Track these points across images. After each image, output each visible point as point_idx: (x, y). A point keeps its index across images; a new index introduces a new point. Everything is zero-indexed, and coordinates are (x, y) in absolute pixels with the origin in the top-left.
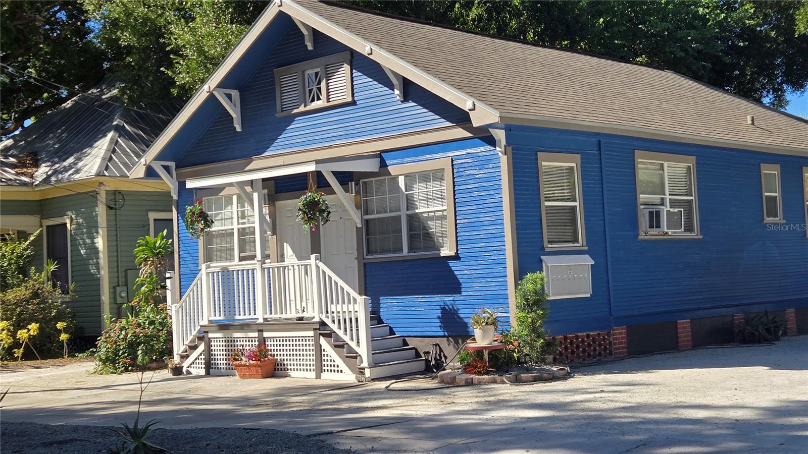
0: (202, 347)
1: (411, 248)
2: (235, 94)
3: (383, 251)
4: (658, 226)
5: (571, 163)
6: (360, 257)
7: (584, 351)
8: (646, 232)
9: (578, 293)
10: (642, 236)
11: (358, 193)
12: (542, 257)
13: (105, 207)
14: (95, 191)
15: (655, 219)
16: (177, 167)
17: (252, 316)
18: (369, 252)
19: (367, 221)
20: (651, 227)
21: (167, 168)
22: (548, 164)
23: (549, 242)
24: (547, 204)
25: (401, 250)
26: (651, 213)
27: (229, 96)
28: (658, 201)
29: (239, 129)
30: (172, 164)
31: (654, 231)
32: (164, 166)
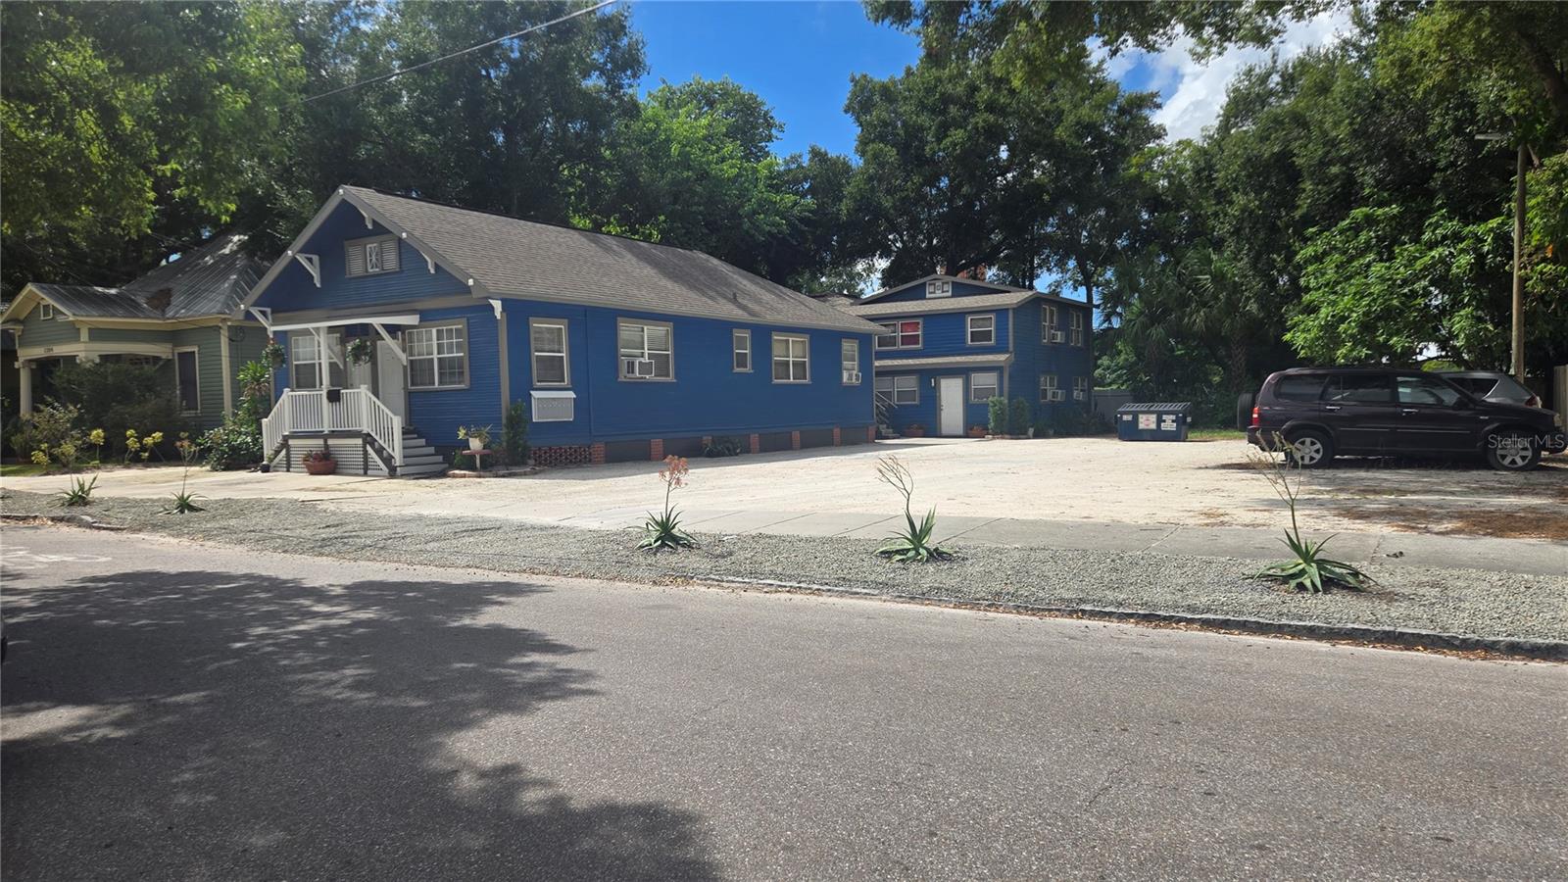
0: (284, 452)
1: (440, 383)
2: (316, 258)
3: (422, 384)
4: (633, 372)
5: (561, 326)
6: (405, 388)
7: (566, 458)
8: (623, 376)
9: (562, 417)
10: (622, 379)
11: (404, 340)
12: (532, 392)
13: (227, 340)
14: (217, 326)
15: (631, 367)
16: (272, 312)
17: (321, 429)
18: (412, 385)
19: (412, 361)
20: (628, 372)
21: (264, 313)
22: (538, 325)
23: (538, 381)
24: (537, 354)
25: (434, 384)
26: (628, 362)
27: (310, 260)
28: (640, 354)
29: (318, 285)
30: (268, 310)
31: (630, 375)
32: (261, 311)
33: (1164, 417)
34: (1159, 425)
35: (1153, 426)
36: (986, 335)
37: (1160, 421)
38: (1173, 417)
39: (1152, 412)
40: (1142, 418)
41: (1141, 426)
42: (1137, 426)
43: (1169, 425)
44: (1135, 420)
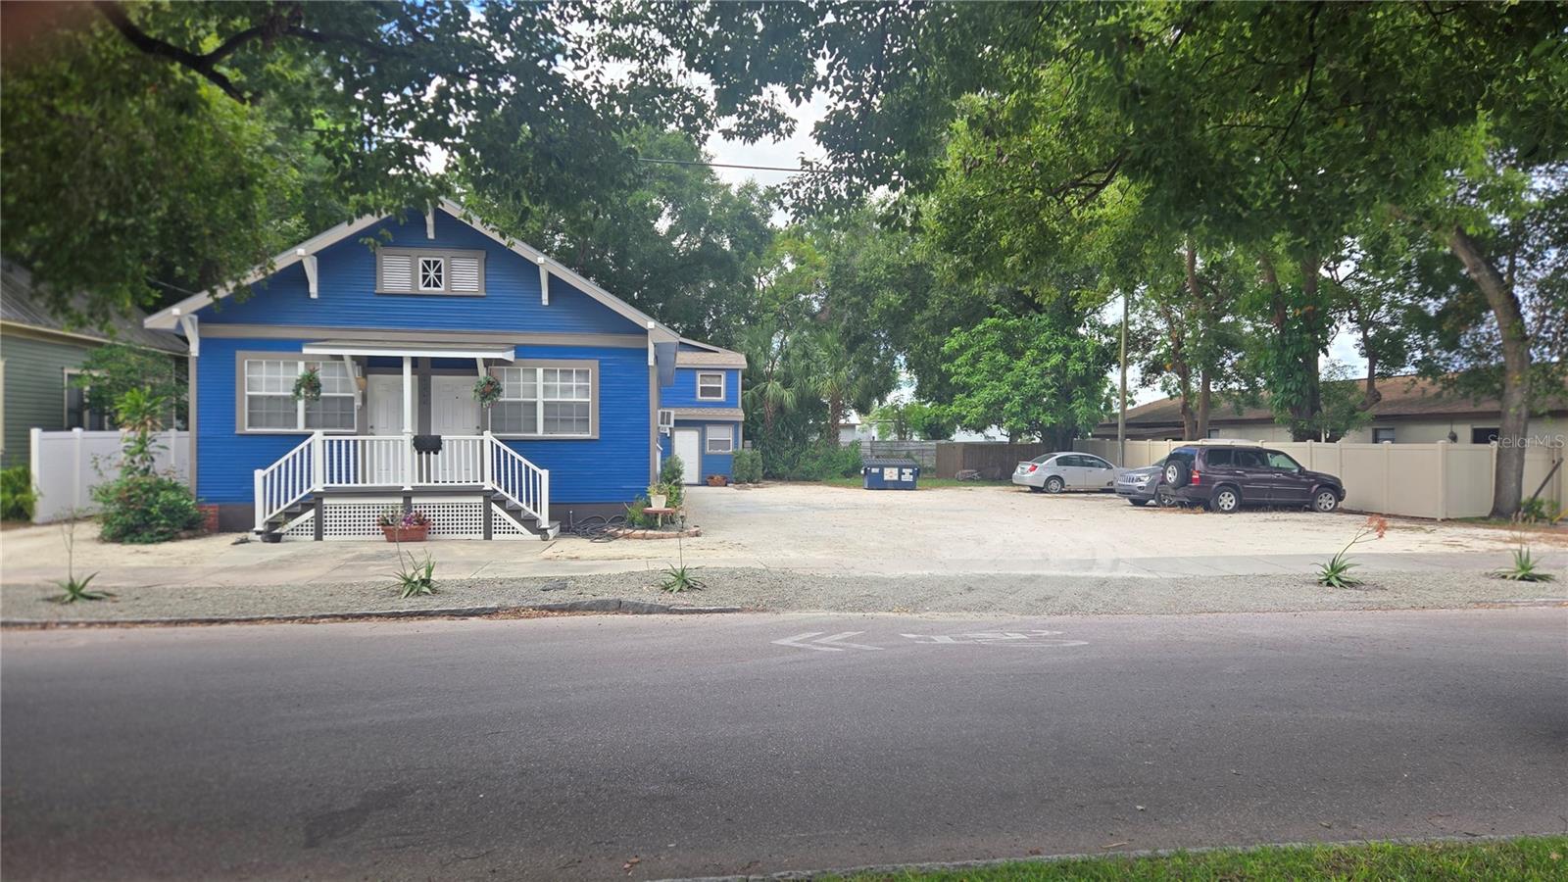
0: (308, 514)
1: (545, 430)
25: (534, 432)
29: (315, 296)
30: (196, 318)
33: (904, 470)
34: (900, 477)
35: (896, 478)
36: (716, 392)
37: (901, 473)
38: (911, 471)
39: (894, 466)
40: (887, 471)
41: (886, 478)
42: (883, 477)
43: (907, 477)
44: (882, 473)
